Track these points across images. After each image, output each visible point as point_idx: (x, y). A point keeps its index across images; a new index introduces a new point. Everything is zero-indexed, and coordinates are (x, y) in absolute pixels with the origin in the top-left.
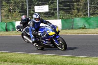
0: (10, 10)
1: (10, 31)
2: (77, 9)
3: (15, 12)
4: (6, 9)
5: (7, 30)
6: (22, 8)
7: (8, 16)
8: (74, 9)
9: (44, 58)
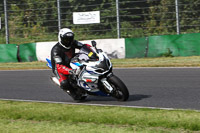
0: (25, 20)
1: (25, 60)
2: (155, 18)
3: (35, 23)
4: (18, 18)
5: (19, 59)
6: (48, 17)
7: (22, 32)
8: (149, 19)
9: (92, 111)
